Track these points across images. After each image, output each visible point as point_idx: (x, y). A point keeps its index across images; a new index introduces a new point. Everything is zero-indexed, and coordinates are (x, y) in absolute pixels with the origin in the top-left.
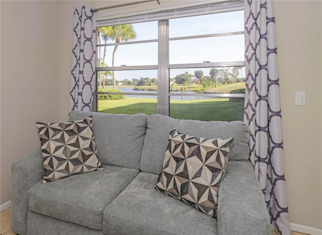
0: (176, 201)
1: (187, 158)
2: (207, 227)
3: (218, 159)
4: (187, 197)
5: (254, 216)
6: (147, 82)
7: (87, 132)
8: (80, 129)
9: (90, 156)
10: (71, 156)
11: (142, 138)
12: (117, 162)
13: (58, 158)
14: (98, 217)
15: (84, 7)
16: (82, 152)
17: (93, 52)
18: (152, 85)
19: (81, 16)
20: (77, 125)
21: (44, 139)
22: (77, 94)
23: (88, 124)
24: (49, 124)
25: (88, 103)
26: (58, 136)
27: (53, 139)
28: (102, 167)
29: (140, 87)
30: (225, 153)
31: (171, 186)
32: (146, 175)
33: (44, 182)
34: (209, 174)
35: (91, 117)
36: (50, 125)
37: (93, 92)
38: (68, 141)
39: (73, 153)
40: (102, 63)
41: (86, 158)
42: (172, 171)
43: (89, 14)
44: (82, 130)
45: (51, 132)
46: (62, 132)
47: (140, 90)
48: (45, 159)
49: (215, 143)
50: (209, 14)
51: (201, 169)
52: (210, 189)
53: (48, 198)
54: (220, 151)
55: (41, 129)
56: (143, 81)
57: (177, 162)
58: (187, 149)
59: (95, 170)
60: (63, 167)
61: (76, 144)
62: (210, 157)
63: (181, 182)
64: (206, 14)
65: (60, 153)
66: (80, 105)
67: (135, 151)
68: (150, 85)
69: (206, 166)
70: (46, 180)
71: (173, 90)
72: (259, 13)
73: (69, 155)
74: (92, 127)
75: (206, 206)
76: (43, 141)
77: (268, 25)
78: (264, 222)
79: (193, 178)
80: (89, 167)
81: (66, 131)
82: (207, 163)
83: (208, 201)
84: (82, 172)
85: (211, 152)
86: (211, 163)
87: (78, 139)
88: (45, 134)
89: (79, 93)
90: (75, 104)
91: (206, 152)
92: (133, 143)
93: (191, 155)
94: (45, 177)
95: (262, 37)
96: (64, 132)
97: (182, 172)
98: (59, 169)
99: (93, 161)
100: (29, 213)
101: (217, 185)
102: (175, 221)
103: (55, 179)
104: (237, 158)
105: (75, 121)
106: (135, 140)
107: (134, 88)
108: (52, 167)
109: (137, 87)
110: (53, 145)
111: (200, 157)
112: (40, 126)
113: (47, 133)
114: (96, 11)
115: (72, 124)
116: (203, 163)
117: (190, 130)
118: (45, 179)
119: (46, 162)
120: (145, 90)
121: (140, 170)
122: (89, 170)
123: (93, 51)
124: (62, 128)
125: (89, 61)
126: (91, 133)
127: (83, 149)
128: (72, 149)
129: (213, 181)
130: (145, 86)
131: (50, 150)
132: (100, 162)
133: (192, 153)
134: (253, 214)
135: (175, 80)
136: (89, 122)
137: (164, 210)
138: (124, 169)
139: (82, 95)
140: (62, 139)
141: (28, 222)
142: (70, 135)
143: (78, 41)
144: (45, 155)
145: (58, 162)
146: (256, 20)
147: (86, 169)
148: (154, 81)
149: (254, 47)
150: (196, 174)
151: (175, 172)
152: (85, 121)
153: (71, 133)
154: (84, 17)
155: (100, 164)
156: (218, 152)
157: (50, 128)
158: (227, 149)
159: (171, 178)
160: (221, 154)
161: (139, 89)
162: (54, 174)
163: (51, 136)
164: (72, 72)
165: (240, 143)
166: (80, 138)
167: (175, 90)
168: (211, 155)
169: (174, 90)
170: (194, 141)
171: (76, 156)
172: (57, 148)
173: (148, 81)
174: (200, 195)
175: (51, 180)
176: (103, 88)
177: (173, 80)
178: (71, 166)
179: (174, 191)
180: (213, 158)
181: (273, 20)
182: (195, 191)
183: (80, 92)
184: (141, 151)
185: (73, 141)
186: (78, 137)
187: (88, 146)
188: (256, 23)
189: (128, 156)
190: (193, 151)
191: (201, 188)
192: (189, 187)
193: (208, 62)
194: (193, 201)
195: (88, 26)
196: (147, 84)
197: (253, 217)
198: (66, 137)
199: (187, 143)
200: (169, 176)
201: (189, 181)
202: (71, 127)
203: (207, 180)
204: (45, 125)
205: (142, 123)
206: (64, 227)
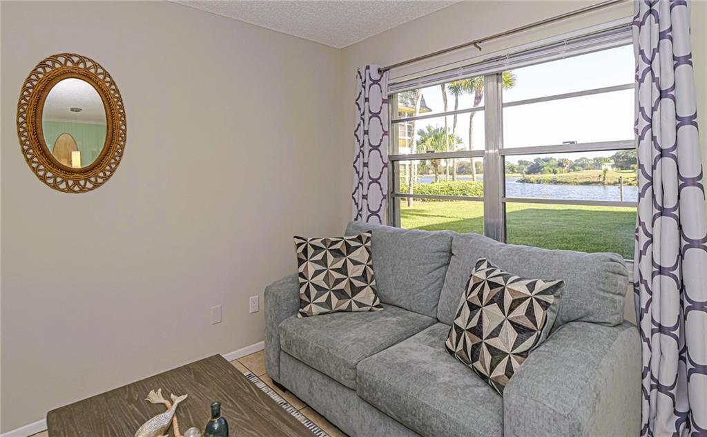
0: (466, 370)
1: (485, 306)
2: (490, 412)
3: (530, 313)
4: (478, 365)
5: (551, 406)
6: (548, 167)
7: (360, 254)
8: (350, 249)
9: (362, 288)
10: (334, 285)
11: (443, 269)
12: (402, 303)
13: (317, 287)
14: (350, 371)
15: (368, 67)
16: (350, 281)
17: (383, 133)
18: (558, 172)
19: (365, 81)
20: (346, 243)
21: (302, 260)
22: (361, 197)
23: (362, 243)
24: (309, 239)
25: (377, 209)
26: (319, 257)
27: (312, 260)
28: (382, 307)
29: (533, 177)
30: (545, 304)
31: (460, 347)
32: (443, 328)
33: (299, 316)
34: (512, 335)
35: (370, 232)
36: (311, 240)
37: (385, 193)
38: (331, 265)
39: (338, 281)
40: (450, 136)
41: (355, 290)
42: (464, 323)
43: (376, 76)
44: (353, 251)
45: (311, 251)
46: (325, 251)
47: (532, 183)
48: (302, 284)
49: (531, 287)
50: (566, 57)
51: (501, 325)
52: (510, 358)
53: (299, 336)
54: (534, 301)
55: (299, 245)
56: (541, 165)
57: (471, 310)
58: (487, 290)
59: (370, 310)
60: (323, 299)
61: (343, 270)
62: (516, 307)
63: (472, 341)
64: (561, 58)
65: (319, 280)
66: (365, 213)
67: (429, 289)
68: (555, 172)
69: (509, 320)
70: (302, 313)
71: (606, 182)
72: (657, 50)
73: (332, 283)
74: (371, 247)
75: (501, 383)
76: (301, 262)
77: (676, 69)
78: (566, 420)
79: (487, 338)
80: (360, 304)
81: (330, 250)
82: (510, 316)
83: (505, 376)
84: (349, 310)
85: (519, 299)
86: (517, 318)
87: (345, 264)
88: (303, 252)
89: (363, 195)
90: (359, 211)
91: (512, 299)
92: (426, 277)
93: (491, 302)
94: (301, 310)
95: (663, 94)
96: (328, 251)
97: (475, 327)
98: (318, 301)
99: (366, 296)
100: (282, 354)
101: (524, 355)
102: (446, 395)
103: (312, 313)
104: (591, 318)
105: (345, 238)
106: (430, 272)
107: (519, 179)
108: (309, 297)
109: (527, 176)
110: (312, 268)
111: (501, 307)
112: (298, 241)
113: (305, 251)
114: (387, 69)
115: (339, 241)
116: (505, 315)
117: (512, 263)
118: (300, 313)
119: (302, 290)
120: (544, 182)
121: (437, 319)
122: (361, 309)
123: (384, 131)
124: (325, 245)
125: (376, 148)
126: (367, 255)
127: (352, 278)
128: (337, 275)
129: (517, 347)
130: (546, 173)
131: (308, 274)
132: (378, 299)
133: (492, 299)
134: (551, 404)
135: (612, 161)
136: (364, 240)
137: (439, 378)
138: (411, 314)
139: (367, 199)
140: (324, 261)
141: (281, 364)
142: (335, 257)
143: (361, 118)
144: (302, 280)
145: (316, 292)
146: (651, 63)
147: (355, 307)
148: (564, 164)
149: (647, 114)
150: (493, 331)
151: (467, 325)
152: (359, 238)
153: (337, 253)
154: (369, 82)
155: (377, 302)
156: (531, 300)
157: (311, 245)
158: (550, 299)
159: (461, 335)
160: (536, 305)
161: (532, 179)
162: (311, 307)
163: (310, 255)
164: (355, 165)
165: (597, 291)
166: (349, 262)
167: (612, 182)
168: (518, 305)
169: (609, 181)
170: (500, 280)
171: (341, 286)
172: (317, 273)
173: (551, 163)
174: (493, 365)
175: (308, 314)
176: (453, 179)
177: (609, 162)
178: (334, 300)
179: (464, 353)
180: (521, 310)
181: (687, 59)
182: (487, 357)
183: (365, 194)
184: (439, 289)
185: (339, 265)
186: (346, 260)
187: (359, 273)
188: (651, 69)
189: (418, 295)
190: (495, 296)
191: (497, 354)
192: (481, 351)
193: (573, 142)
194: (485, 373)
195: (375, 95)
196: (550, 171)
197: (550, 408)
198: (330, 258)
199: (489, 282)
200: (459, 331)
201: (481, 342)
202: (338, 246)
203: (507, 343)
204: (304, 240)
205: (444, 246)
206: (316, 378)
